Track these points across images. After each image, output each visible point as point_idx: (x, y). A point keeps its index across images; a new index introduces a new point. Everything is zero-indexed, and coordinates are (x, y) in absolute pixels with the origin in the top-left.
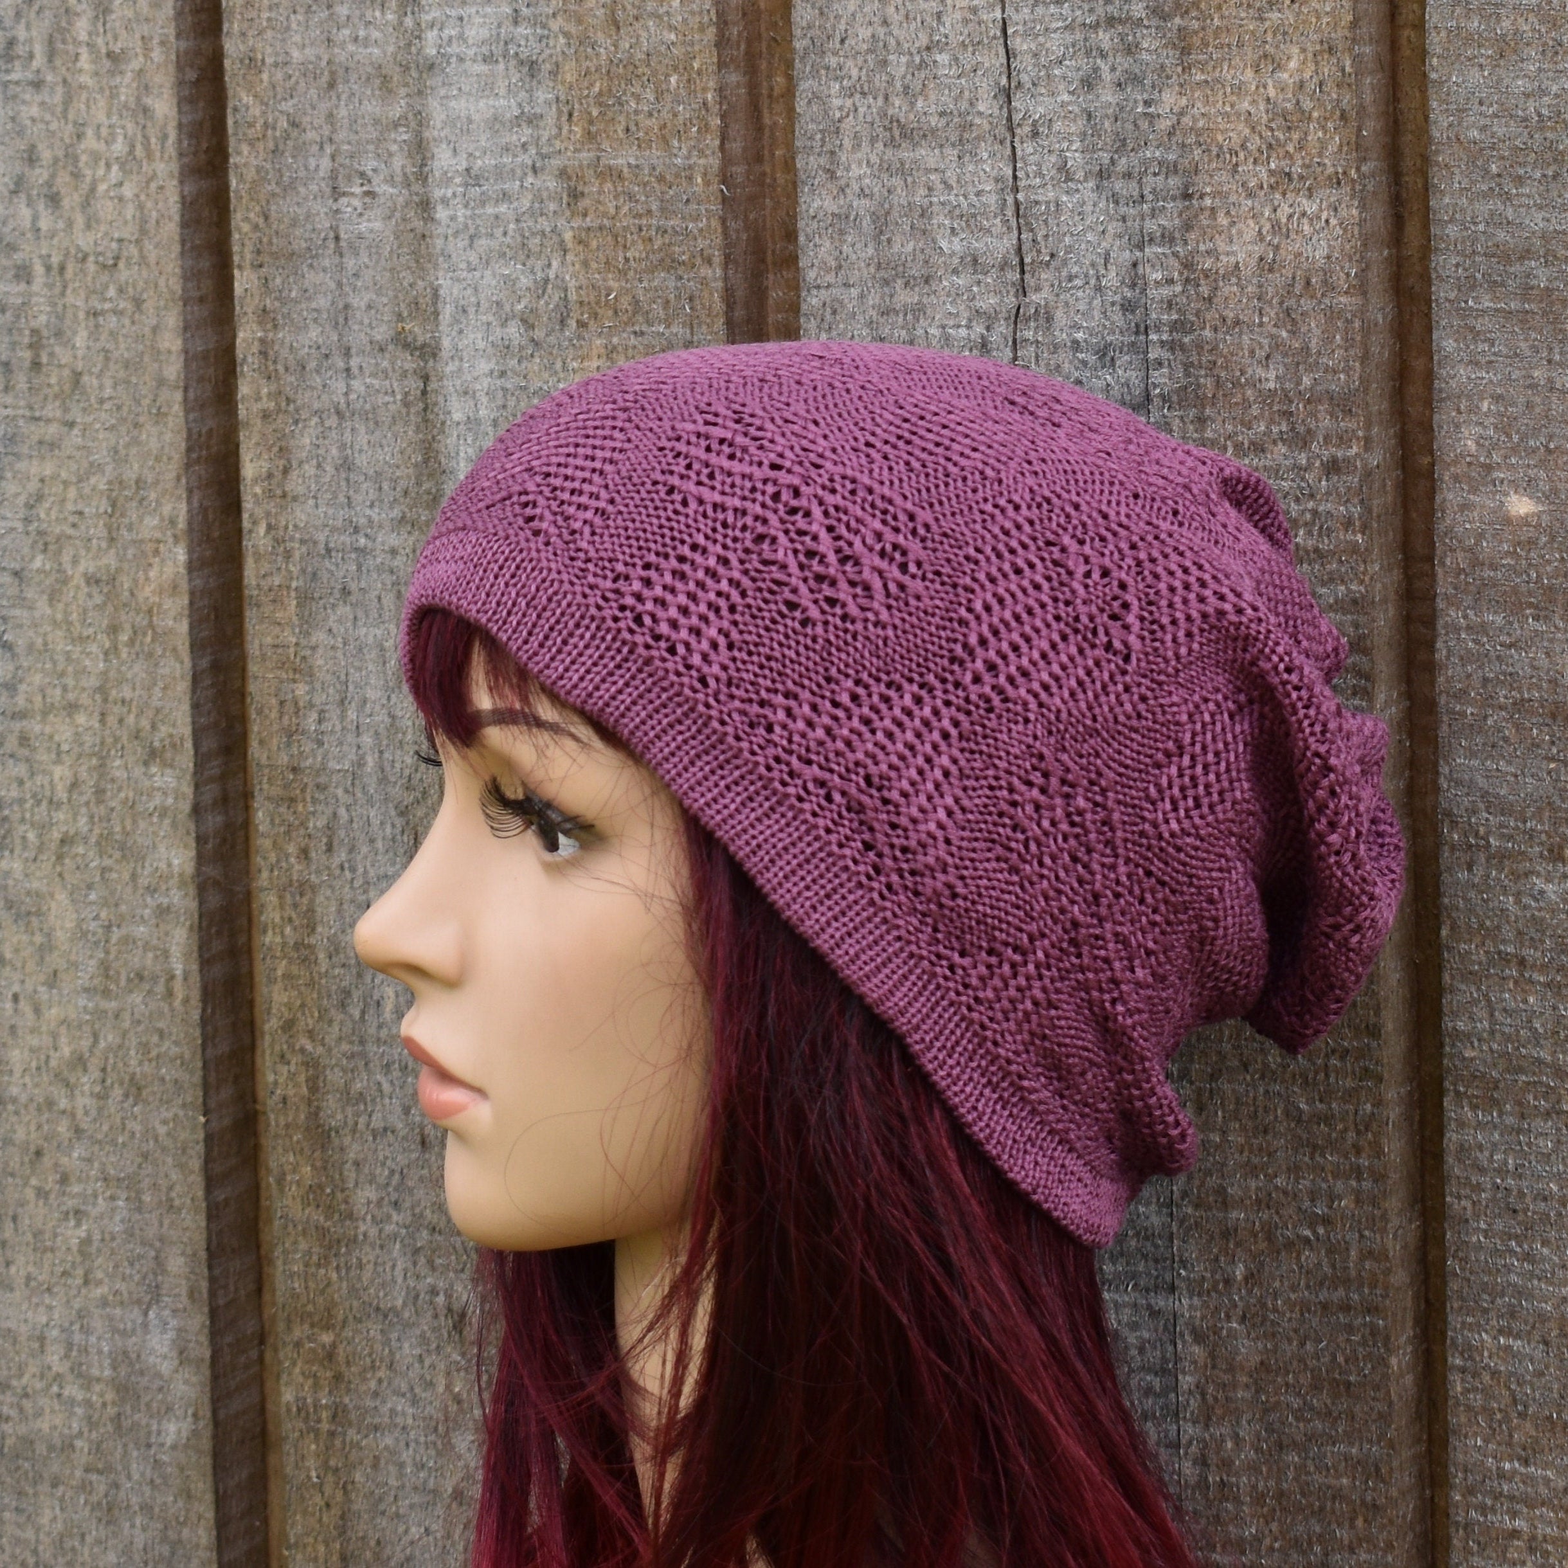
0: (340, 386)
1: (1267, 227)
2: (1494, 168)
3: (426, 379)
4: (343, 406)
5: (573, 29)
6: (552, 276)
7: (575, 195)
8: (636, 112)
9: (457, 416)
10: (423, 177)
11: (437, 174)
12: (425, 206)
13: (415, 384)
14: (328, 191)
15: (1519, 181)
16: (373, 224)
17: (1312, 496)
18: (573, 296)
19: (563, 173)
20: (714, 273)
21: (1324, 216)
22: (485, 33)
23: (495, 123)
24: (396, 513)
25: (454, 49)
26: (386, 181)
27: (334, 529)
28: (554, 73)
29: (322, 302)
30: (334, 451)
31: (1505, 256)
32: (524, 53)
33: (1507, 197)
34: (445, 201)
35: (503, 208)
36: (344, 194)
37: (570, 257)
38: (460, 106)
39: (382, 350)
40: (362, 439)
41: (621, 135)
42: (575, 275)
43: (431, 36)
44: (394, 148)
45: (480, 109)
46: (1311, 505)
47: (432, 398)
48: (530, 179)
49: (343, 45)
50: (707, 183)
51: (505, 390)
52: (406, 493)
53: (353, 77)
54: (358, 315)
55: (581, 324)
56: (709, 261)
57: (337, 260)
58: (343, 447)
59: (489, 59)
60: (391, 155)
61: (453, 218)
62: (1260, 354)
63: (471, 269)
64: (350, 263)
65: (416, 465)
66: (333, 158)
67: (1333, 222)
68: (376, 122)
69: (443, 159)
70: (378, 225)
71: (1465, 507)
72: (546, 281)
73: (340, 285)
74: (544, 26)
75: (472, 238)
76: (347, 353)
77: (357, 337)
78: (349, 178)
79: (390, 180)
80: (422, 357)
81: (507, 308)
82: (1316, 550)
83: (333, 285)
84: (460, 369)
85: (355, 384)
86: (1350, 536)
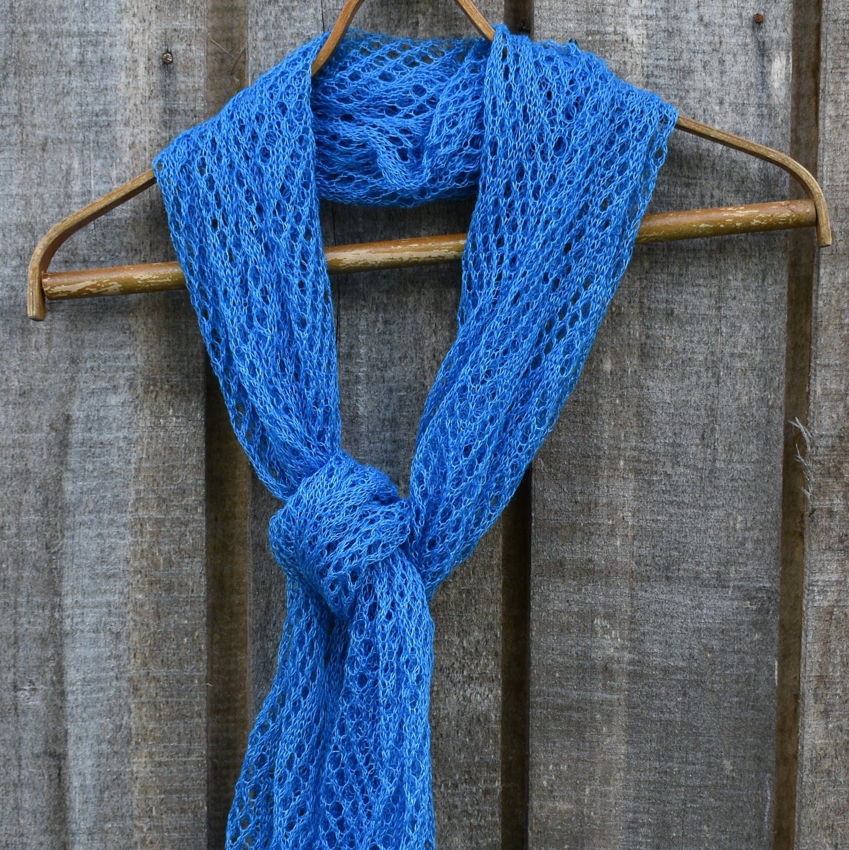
0: (14, 774)
1: (461, 698)
2: (557, 675)
3: (60, 769)
4: (17, 781)
5: (138, 618)
6: (124, 723)
7: (136, 689)
8: (168, 654)
9: (76, 784)
10: (61, 682)
11: (69, 680)
12: (63, 694)
13: (54, 772)
14: (11, 688)
15: (568, 680)
16: (36, 702)
17: (478, 804)
18: (133, 732)
19: (130, 680)
20: (202, 721)
21: (486, 693)
22: (94, 620)
23: (97, 659)
24: (43, 827)
25: (79, 627)
26: (42, 683)
27: (10, 835)
28: (128, 637)
29: (8, 737)
30: (11, 801)
31: (562, 708)
32: (114, 629)
33: (562, 686)
34: (73, 692)
35: (101, 695)
36: (20, 690)
37: (132, 715)
38: (80, 651)
39: (38, 756)
40: (27, 795)
41: (159, 662)
42: (135, 723)
43: (68, 621)
44: (47, 669)
45: (91, 653)
46: (477, 807)
47: (63, 777)
48: (114, 683)
49: (22, 625)
50: (200, 682)
51: (100, 772)
52: (48, 819)
53: (27, 639)
54: (26, 742)
55: (137, 743)
56: (200, 716)
57: (16, 718)
58: (16, 799)
59: (97, 631)
60: (45, 672)
61: (76, 699)
62: (457, 749)
63: (84, 721)
64: (22, 720)
65: (55, 806)
66: (15, 674)
67: (490, 696)
68: (38, 658)
69: (72, 675)
70: (37, 703)
71: (541, 807)
72: (121, 725)
73: (16, 729)
74: (123, 617)
75: (85, 708)
76: (19, 758)
77: (26, 751)
78: (23, 683)
79: (45, 684)
80: (59, 759)
81: (102, 737)
82: (479, 825)
83: (13, 729)
84: (77, 764)
85: (23, 772)
86: (494, 819)
